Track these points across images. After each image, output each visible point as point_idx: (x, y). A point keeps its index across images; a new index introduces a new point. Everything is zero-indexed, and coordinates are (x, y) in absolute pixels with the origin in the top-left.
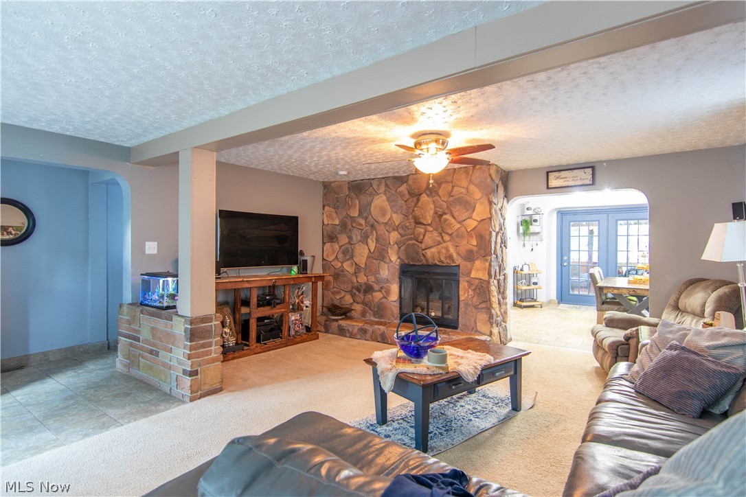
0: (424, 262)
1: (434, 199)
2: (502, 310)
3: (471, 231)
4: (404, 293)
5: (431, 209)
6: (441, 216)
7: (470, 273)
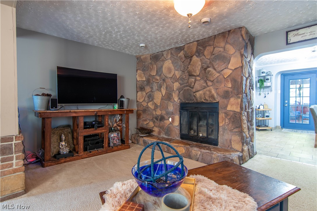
0: (195, 101)
1: (201, 58)
2: (251, 134)
3: (227, 77)
4: (183, 120)
5: (199, 65)
6: (205, 69)
7: (227, 106)
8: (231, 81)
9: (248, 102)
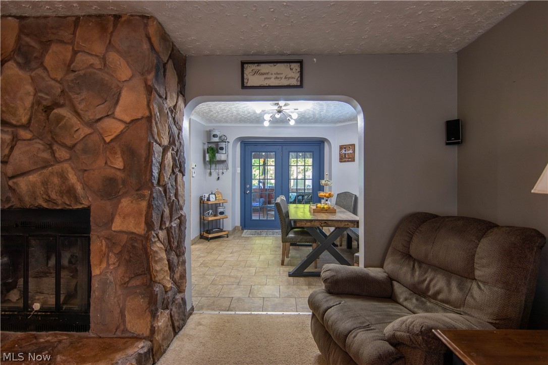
1: (33, 74)
3: (112, 140)
5: (29, 94)
6: (48, 109)
7: (111, 221)
8: (123, 153)
9: (168, 204)
